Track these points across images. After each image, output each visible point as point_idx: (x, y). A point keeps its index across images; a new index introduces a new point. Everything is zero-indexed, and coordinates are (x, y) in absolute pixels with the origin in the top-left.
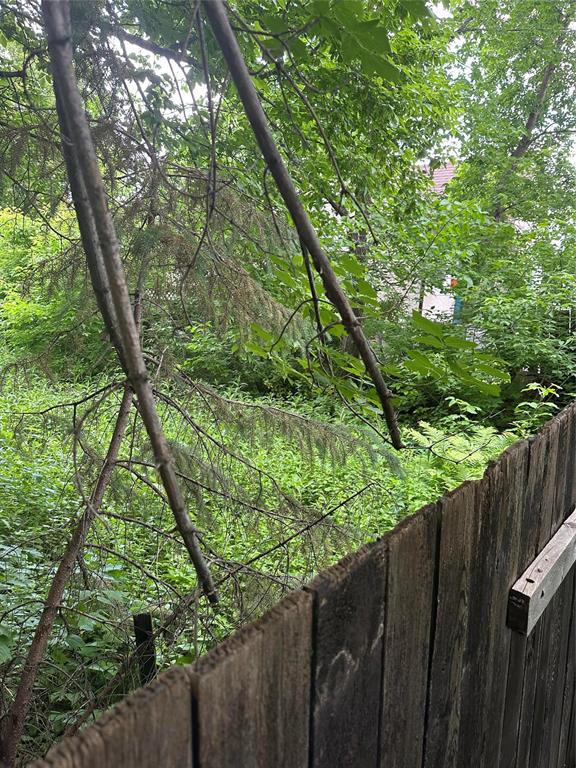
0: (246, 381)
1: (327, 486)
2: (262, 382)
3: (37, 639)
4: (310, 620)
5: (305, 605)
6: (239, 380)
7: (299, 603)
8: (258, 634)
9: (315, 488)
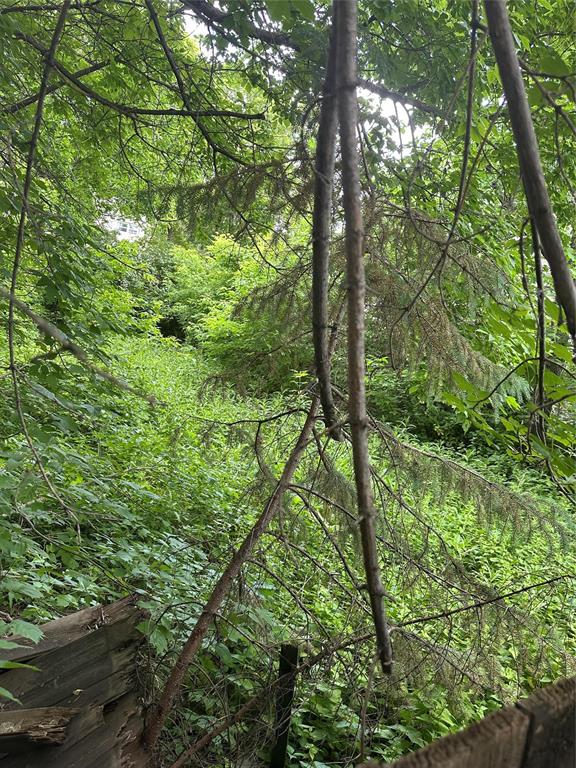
0: (416, 423)
1: (494, 556)
2: (432, 427)
3: (192, 639)
4: (522, 747)
5: (520, 728)
6: (407, 420)
7: (513, 724)
8: (466, 751)
9: (478, 555)
